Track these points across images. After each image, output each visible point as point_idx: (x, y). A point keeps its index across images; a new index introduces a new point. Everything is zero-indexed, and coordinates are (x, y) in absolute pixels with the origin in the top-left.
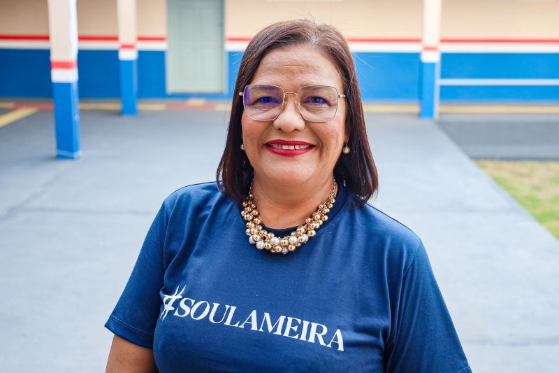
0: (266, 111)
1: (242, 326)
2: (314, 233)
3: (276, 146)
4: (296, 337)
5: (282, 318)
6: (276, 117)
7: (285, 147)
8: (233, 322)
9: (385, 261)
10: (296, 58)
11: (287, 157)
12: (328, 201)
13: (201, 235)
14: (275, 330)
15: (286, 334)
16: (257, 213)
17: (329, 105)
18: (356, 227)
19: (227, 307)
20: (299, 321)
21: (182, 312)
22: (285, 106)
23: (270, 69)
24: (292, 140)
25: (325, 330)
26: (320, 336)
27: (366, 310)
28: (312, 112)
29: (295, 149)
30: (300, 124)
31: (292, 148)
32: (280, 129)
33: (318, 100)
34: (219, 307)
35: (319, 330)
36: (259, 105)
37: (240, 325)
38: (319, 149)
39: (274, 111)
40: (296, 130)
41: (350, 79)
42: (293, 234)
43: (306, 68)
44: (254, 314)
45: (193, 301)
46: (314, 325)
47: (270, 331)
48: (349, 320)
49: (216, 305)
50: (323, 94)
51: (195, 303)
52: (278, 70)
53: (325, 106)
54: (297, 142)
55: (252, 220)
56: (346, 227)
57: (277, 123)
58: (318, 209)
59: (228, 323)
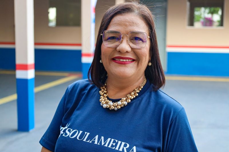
0: (113, 43)
1: (91, 142)
2: (130, 101)
3: (117, 59)
4: (114, 148)
5: (109, 139)
6: (117, 46)
7: (121, 60)
8: (87, 140)
9: (162, 116)
10: (128, 19)
11: (122, 65)
12: (140, 87)
13: (81, 101)
14: (105, 144)
15: (110, 146)
16: (106, 92)
17: (143, 41)
18: (151, 100)
19: (86, 133)
20: (117, 141)
21: (66, 134)
22: (122, 41)
23: (116, 24)
24: (125, 57)
25: (128, 146)
26: (125, 148)
27: (150, 139)
28: (135, 44)
29: (126, 61)
30: (129, 49)
31: (125, 60)
32: (119, 51)
33: (137, 39)
34: (82, 133)
35: (125, 145)
36: (110, 40)
37: (90, 141)
38: (137, 62)
39: (117, 43)
40: (127, 52)
41: (152, 30)
42: (120, 101)
43: (132, 23)
44: (97, 137)
45: (72, 130)
46: (123, 143)
47: (102, 145)
48: (141, 142)
49: (81, 132)
50: (140, 36)
51: (72, 131)
52: (120, 24)
53: (141, 41)
54: (127, 57)
55: (103, 95)
56: (146, 100)
57: (118, 48)
58: (134, 90)
59: (85, 140)
